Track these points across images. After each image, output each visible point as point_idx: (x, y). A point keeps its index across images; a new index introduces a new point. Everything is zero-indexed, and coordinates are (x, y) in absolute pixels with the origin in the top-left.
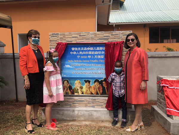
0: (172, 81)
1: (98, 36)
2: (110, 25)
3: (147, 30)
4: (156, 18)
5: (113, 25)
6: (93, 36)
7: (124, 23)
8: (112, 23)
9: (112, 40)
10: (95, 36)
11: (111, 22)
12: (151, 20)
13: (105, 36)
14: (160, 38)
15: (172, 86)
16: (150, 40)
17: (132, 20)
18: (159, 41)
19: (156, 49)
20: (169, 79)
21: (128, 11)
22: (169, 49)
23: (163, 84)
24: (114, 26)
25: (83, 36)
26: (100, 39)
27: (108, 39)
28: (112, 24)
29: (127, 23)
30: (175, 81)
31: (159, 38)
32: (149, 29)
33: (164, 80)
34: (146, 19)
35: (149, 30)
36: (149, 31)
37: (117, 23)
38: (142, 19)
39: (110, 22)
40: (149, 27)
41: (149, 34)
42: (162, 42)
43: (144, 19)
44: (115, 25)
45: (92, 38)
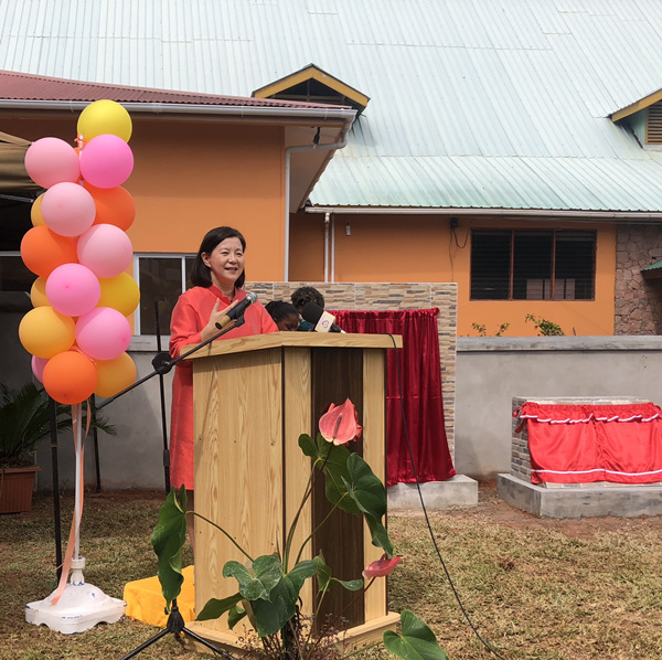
0: (547, 408)
1: (374, 293)
2: (307, 213)
3: (461, 244)
4: (498, 192)
5: (324, 214)
6: (363, 293)
7: (369, 206)
8: (317, 205)
9: (410, 305)
10: (367, 293)
11: (313, 203)
12: (480, 199)
13: (392, 296)
14: (512, 279)
15: (546, 418)
16: (472, 286)
17: (401, 193)
18: (508, 291)
19: (503, 327)
20: (539, 403)
21: (381, 151)
22: (546, 327)
23: (524, 414)
24: (327, 219)
25: (336, 292)
26: (378, 302)
27: (399, 302)
28: (319, 210)
29: (380, 207)
30: (552, 406)
31: (508, 276)
32: (473, 237)
33: (529, 404)
34: (459, 191)
35: (473, 243)
36: (472, 247)
37: (339, 206)
38: (442, 195)
39: (309, 201)
40: (473, 231)
41: (472, 257)
42: (521, 294)
43: (451, 193)
44: (332, 215)
45: (360, 300)
